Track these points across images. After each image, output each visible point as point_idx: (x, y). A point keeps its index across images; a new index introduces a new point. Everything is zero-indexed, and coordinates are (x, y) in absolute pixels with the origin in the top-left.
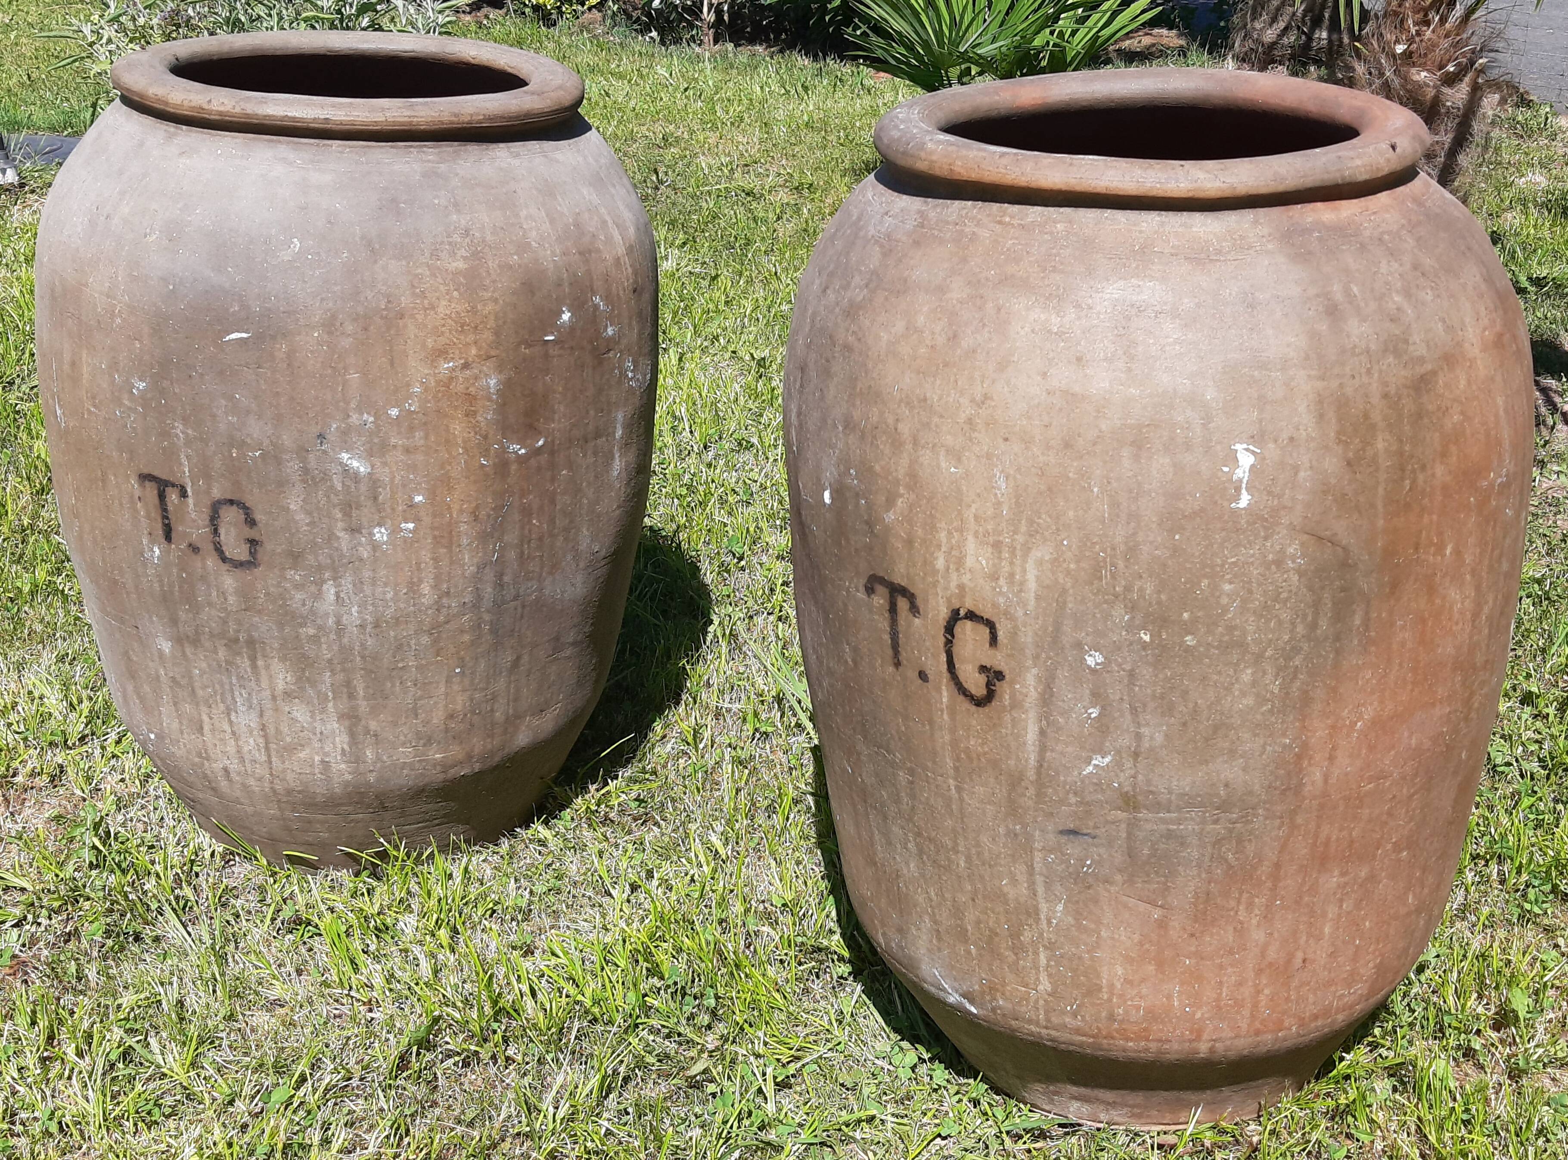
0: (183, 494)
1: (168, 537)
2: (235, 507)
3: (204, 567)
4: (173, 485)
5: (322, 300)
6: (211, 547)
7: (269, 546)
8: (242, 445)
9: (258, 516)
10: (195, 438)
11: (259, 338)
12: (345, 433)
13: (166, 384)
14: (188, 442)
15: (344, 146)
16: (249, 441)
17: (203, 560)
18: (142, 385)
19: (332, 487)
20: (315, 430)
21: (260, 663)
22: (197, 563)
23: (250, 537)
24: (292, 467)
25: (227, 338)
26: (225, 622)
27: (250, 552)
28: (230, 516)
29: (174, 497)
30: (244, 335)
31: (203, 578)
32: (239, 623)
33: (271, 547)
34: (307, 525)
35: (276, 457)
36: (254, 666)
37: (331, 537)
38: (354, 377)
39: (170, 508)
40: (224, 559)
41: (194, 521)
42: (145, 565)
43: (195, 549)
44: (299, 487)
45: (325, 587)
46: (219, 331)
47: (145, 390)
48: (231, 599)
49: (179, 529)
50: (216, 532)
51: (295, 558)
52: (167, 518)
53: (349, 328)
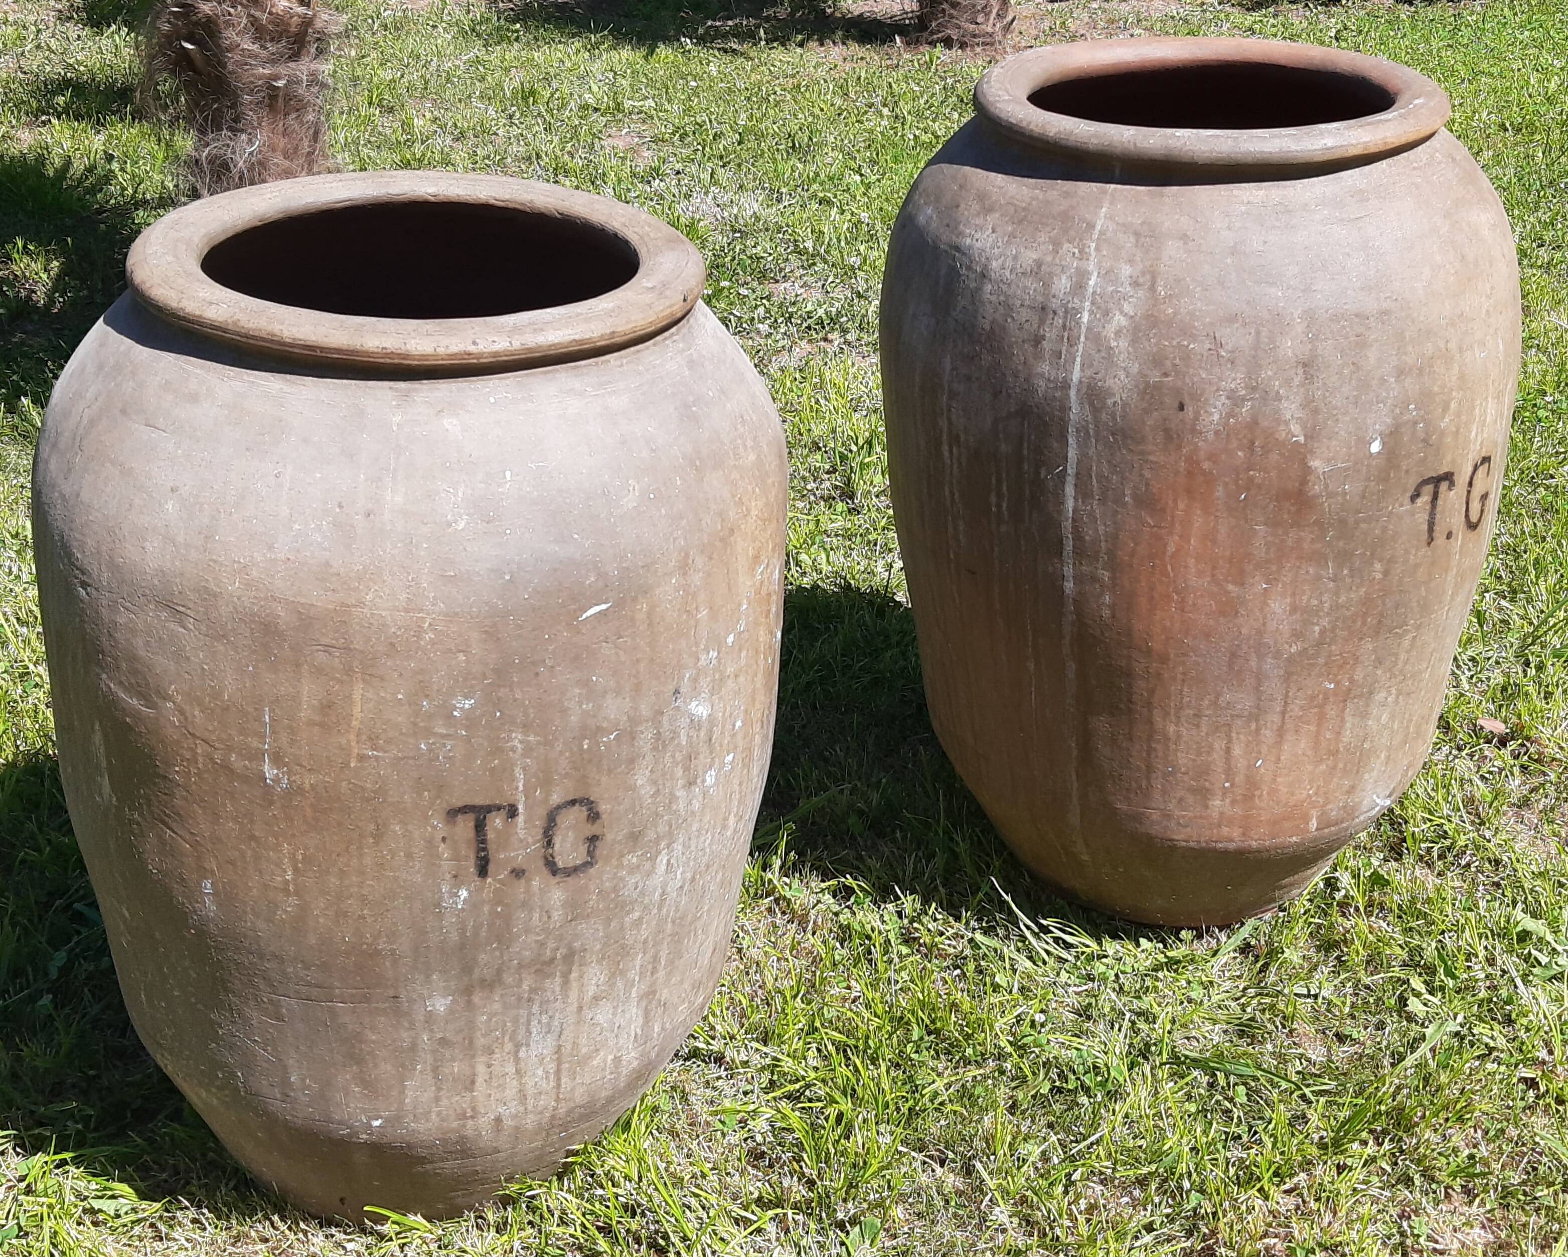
0: (512, 812)
1: (483, 870)
2: (577, 807)
3: (528, 890)
4: (499, 808)
5: (675, 539)
6: (541, 863)
7: (609, 837)
8: (599, 730)
9: (603, 808)
10: (539, 743)
11: (619, 604)
12: (695, 680)
13: (502, 692)
14: (528, 750)
15: (621, 357)
16: (605, 725)
17: (529, 880)
18: (468, 704)
19: (679, 744)
20: (671, 688)
21: (574, 975)
22: (520, 887)
23: (589, 834)
24: (647, 735)
25: (584, 616)
26: (542, 944)
27: (589, 852)
28: (573, 817)
29: (497, 821)
30: (604, 607)
31: (526, 905)
32: (561, 938)
33: (613, 835)
34: (652, 796)
35: (631, 733)
36: (566, 982)
37: (673, 798)
38: (704, 613)
39: (491, 835)
40: (554, 873)
41: (521, 841)
42: (440, 916)
43: (518, 873)
44: (649, 757)
45: (659, 859)
46: (575, 611)
47: (473, 708)
48: (556, 915)
49: (498, 855)
50: (549, 843)
51: (635, 837)
52: (484, 849)
53: (700, 561)
